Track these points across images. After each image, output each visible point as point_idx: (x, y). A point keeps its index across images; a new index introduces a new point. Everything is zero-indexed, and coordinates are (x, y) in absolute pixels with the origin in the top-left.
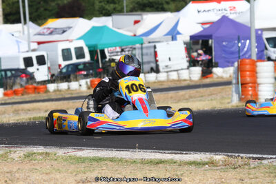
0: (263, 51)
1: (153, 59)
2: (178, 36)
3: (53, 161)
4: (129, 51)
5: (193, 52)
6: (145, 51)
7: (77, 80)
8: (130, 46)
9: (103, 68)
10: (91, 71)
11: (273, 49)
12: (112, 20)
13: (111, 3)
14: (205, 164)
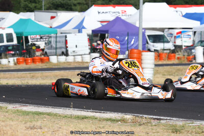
0: (145, 44)
1: (64, 46)
2: (83, 30)
3: (4, 113)
4: (46, 38)
5: (94, 42)
6: (58, 39)
7: (6, 58)
8: (47, 35)
9: (26, 50)
10: (18, 52)
11: (152, 44)
12: (35, 15)
13: (33, 2)
14: (118, 121)
